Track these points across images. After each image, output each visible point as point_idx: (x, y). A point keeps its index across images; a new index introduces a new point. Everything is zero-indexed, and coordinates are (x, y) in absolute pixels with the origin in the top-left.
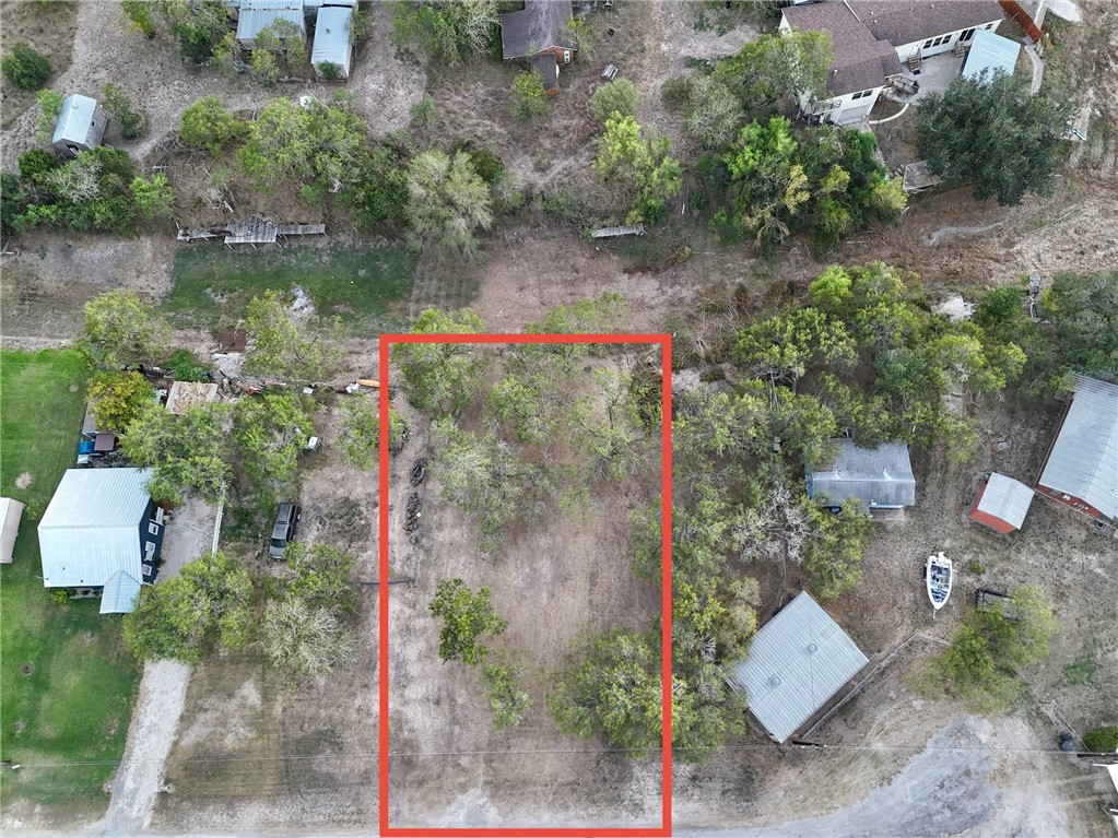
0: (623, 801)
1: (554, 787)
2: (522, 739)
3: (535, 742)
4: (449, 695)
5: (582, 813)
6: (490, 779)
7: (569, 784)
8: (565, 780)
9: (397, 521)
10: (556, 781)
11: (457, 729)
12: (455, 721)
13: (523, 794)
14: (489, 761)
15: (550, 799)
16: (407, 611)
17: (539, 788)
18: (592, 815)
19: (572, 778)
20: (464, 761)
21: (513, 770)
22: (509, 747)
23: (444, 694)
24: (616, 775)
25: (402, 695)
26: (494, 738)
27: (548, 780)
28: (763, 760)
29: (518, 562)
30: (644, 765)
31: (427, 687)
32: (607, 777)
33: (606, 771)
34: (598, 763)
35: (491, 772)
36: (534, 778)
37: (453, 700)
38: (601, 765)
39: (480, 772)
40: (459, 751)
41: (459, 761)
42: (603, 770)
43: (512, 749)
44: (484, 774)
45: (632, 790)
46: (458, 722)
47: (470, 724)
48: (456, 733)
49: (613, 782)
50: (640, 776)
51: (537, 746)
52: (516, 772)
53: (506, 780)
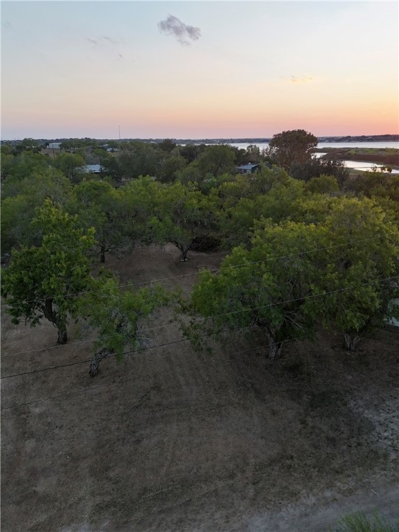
0: (386, 456)
1: (249, 474)
3: (185, 424)
5: (328, 494)
6: (107, 498)
7: (272, 462)
8: (264, 458)
10: (248, 464)
11: (30, 445)
12: (25, 434)
13: (188, 503)
15: (251, 491)
17: (220, 484)
18: (351, 492)
20: (42, 487)
21: (154, 470)
22: (138, 442)
27: (231, 466)
30: (375, 406)
32: (332, 434)
33: (325, 428)
34: (303, 422)
35: (108, 486)
36: (202, 471)
37: (24, 413)
38: (311, 424)
39: (82, 493)
40: (34, 473)
41: (34, 488)
42: (320, 429)
43: (145, 442)
44: (93, 494)
45: (385, 438)
46: (32, 435)
47: (57, 431)
48: (28, 450)
49: (348, 439)
50: (382, 419)
51: (191, 429)
52: (163, 471)
53: (145, 490)
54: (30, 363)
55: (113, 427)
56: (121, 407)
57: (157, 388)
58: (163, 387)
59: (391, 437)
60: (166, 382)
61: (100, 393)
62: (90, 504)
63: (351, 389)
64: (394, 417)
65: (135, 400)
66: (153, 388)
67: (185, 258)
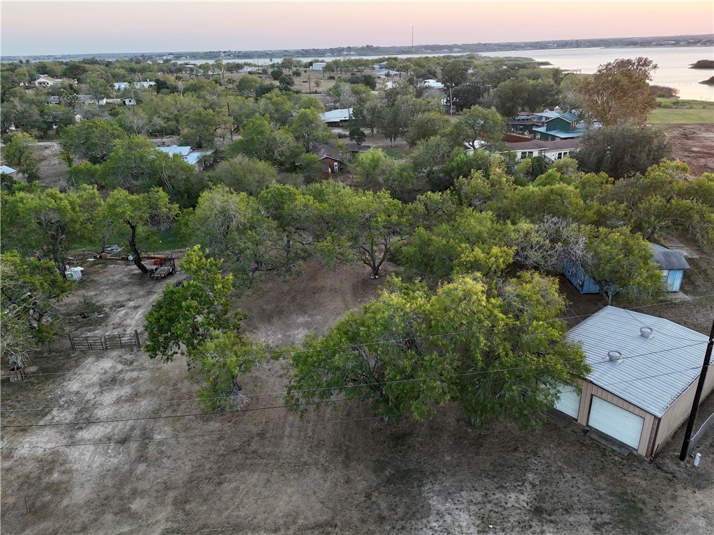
2: (246, 473)
3: (265, 476)
4: (144, 434)
6: (176, 526)
7: (318, 526)
8: (312, 521)
9: (140, 313)
10: (294, 523)
11: (142, 467)
12: (142, 458)
14: (180, 503)
16: (120, 367)
19: (322, 518)
20: (137, 505)
21: (220, 512)
22: (220, 483)
23: (137, 432)
24: (401, 511)
25: (72, 437)
26: (199, 474)
27: (281, 522)
28: (643, 483)
29: (269, 333)
30: (447, 495)
31: (114, 428)
32: (386, 513)
33: (383, 505)
34: (368, 496)
35: (181, 516)
36: (255, 521)
37: (148, 438)
38: (374, 499)
39: (159, 517)
40: (134, 493)
41: (130, 505)
42: (378, 505)
43: (226, 484)
44: (167, 520)
45: (431, 528)
46: (146, 460)
47: (165, 460)
48: (138, 472)
49: (397, 520)
50: (442, 508)
51: (268, 481)
52: (226, 514)
53: (205, 526)
54: (172, 388)
55: (208, 466)
56: (223, 448)
57: (262, 435)
58: (268, 435)
59: (436, 528)
60: (273, 430)
61: (212, 431)
62: (162, 527)
63: (439, 471)
64: (457, 509)
65: (237, 444)
66: (258, 435)
67: (376, 274)
